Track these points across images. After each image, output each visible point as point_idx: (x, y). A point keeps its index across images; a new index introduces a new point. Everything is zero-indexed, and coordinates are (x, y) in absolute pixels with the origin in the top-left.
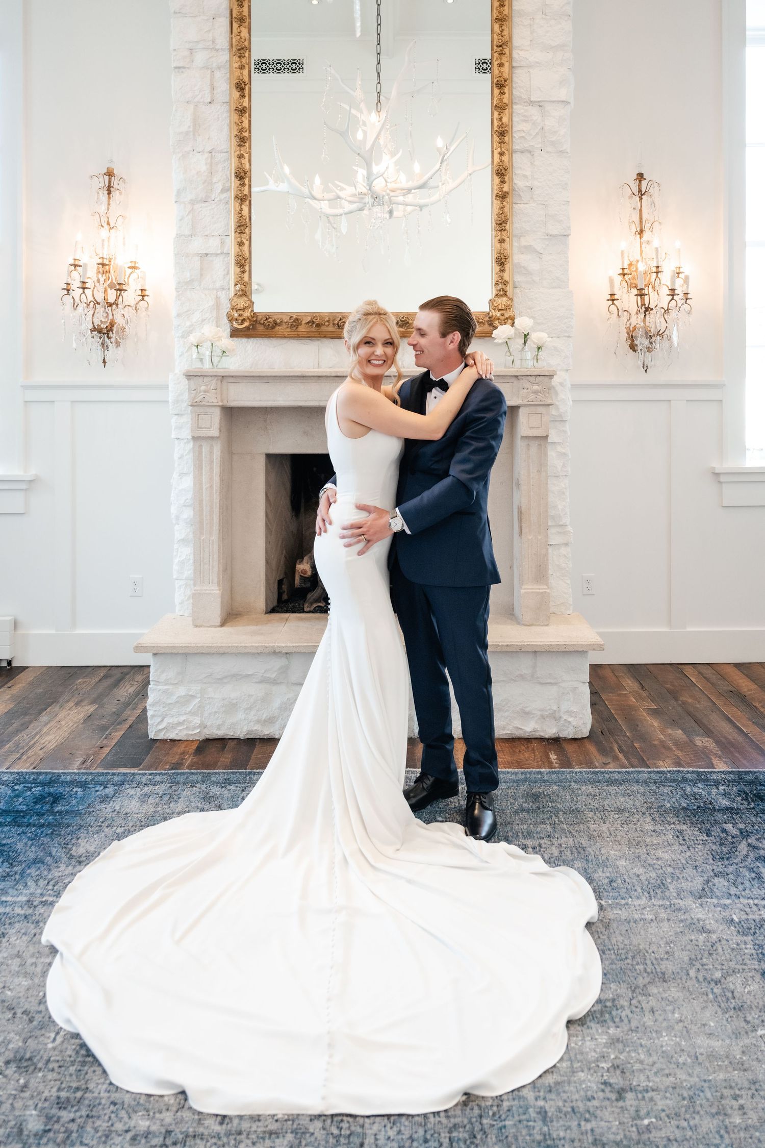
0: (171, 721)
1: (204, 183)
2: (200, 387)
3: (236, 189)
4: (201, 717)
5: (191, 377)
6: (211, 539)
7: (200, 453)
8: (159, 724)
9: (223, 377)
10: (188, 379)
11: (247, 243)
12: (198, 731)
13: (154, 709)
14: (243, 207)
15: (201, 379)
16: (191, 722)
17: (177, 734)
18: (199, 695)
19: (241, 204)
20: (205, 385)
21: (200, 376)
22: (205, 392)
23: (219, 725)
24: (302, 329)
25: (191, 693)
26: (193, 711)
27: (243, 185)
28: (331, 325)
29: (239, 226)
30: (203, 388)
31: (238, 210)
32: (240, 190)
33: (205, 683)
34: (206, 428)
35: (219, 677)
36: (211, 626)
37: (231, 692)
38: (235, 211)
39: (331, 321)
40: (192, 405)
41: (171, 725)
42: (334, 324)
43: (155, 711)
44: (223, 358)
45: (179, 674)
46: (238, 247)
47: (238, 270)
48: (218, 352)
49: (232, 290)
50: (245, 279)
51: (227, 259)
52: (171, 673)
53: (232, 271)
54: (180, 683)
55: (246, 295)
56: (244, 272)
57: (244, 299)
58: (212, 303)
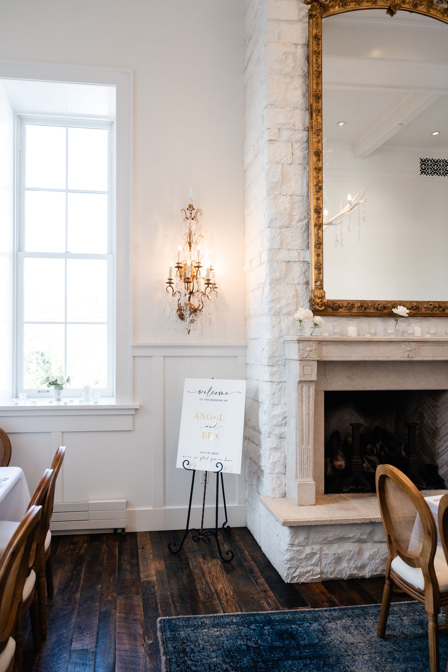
0: (302, 570)
1: (288, 215)
2: (306, 347)
3: (315, 219)
4: (320, 567)
5: (301, 342)
6: (309, 447)
7: (302, 391)
8: (293, 573)
9: (320, 341)
10: (298, 343)
11: (321, 254)
12: (319, 576)
13: (291, 563)
14: (319, 231)
15: (307, 343)
16: (315, 570)
17: (306, 579)
18: (319, 552)
19: (318, 230)
20: (310, 347)
21: (306, 341)
22: (310, 351)
23: (332, 572)
24: (355, 310)
25: (314, 552)
26: (315, 563)
27: (319, 217)
28: (372, 309)
29: (318, 244)
30: (308, 348)
31: (316, 233)
32: (318, 220)
33: (322, 544)
34: (308, 375)
35: (331, 540)
36: (309, 505)
37: (336, 549)
38: (315, 233)
39: (372, 306)
40: (301, 360)
41: (302, 574)
42: (374, 308)
43: (291, 564)
44: (316, 329)
45: (305, 539)
46: (316, 257)
47: (316, 272)
48: (312, 325)
49: (313, 285)
50: (321, 278)
51: (301, 265)
52: (301, 538)
53: (313, 273)
54: (307, 545)
55: (322, 288)
56: (320, 273)
57: (321, 291)
58: (293, 293)
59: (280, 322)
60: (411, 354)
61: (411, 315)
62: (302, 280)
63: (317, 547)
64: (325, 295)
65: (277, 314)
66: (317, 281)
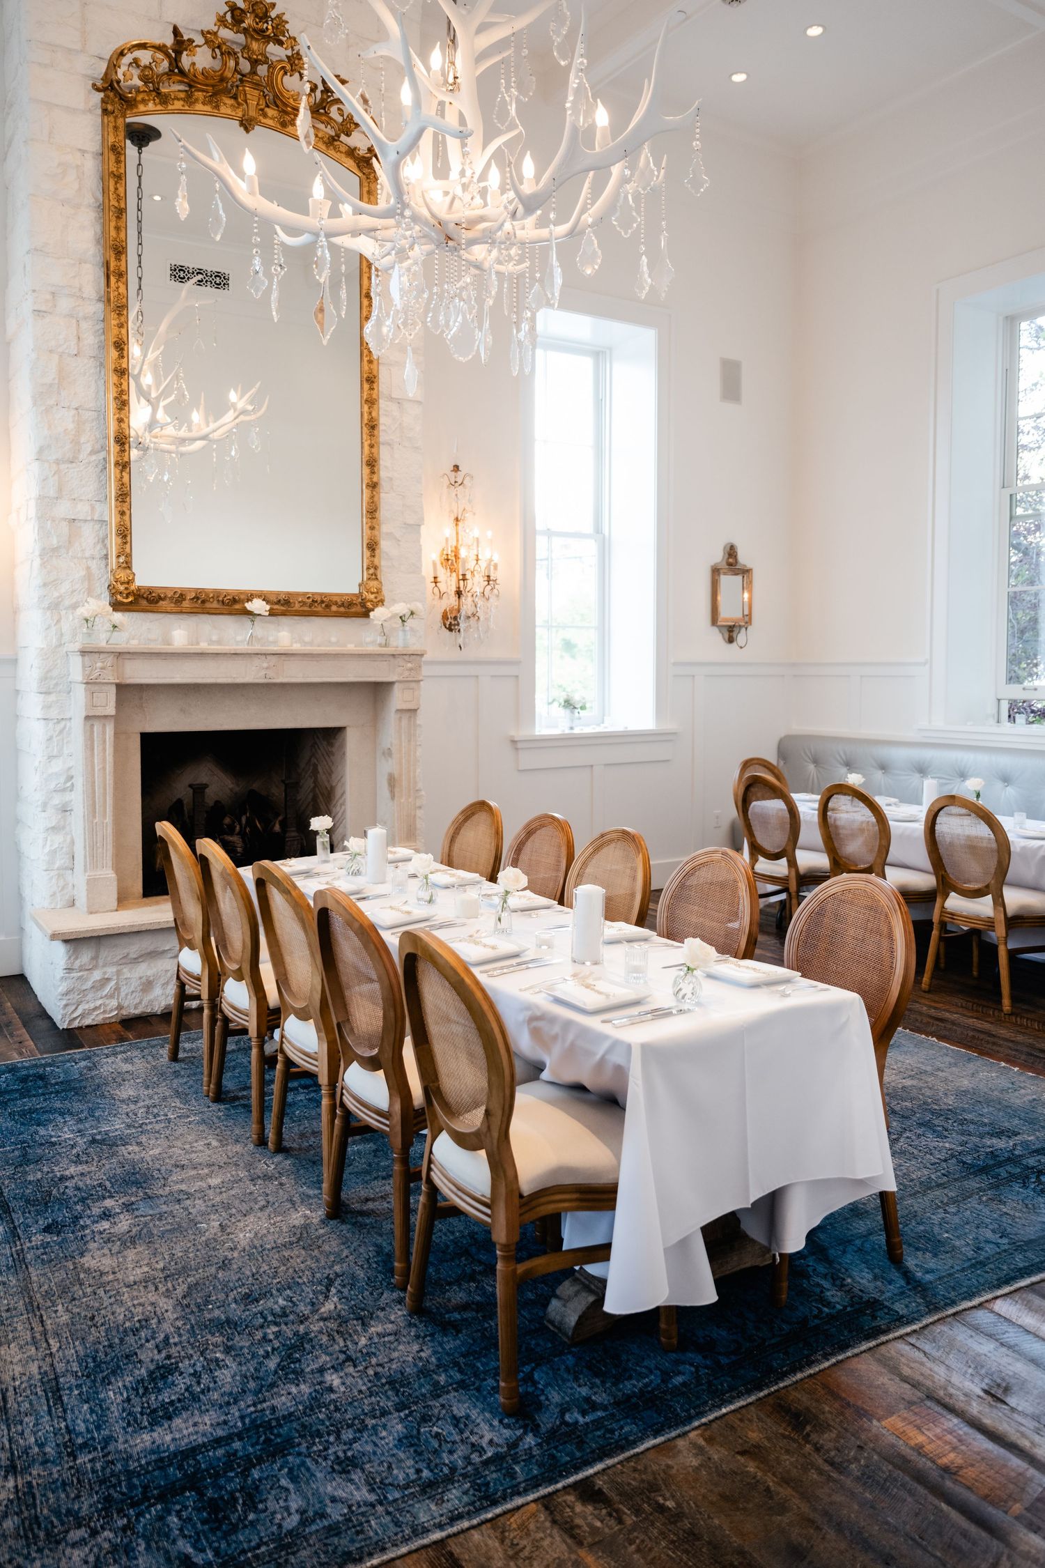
0: (86, 1006)
1: (71, 442)
2: (96, 663)
3: (117, 454)
4: (118, 998)
5: (87, 653)
6: (105, 821)
7: (92, 732)
8: (73, 1012)
9: (120, 653)
10: (83, 655)
11: (128, 512)
12: (115, 1013)
13: (68, 997)
14: (124, 474)
15: (97, 656)
16: (108, 1005)
17: (93, 1019)
18: (115, 978)
19: (122, 472)
20: (102, 662)
21: (97, 652)
22: (103, 668)
23: (136, 1004)
24: (186, 604)
25: (106, 977)
26: (109, 994)
27: (123, 451)
29: (121, 494)
30: (99, 665)
31: (119, 477)
32: (121, 456)
33: (120, 964)
34: (101, 706)
35: (135, 956)
36: (103, 912)
37: (143, 970)
38: (116, 477)
39: (215, 598)
40: (87, 683)
41: (87, 1011)
43: (69, 999)
44: (115, 633)
45: (92, 959)
46: (119, 516)
47: (119, 541)
48: (108, 626)
49: (113, 561)
50: (128, 550)
51: (97, 527)
52: (86, 956)
53: (114, 542)
54: (95, 967)
55: (129, 568)
56: (126, 543)
57: (128, 571)
58: (83, 573)
59: (58, 621)
60: (270, 673)
61: (272, 613)
62: (98, 551)
63: (111, 971)
64: (133, 579)
65: (55, 606)
66: (118, 557)
